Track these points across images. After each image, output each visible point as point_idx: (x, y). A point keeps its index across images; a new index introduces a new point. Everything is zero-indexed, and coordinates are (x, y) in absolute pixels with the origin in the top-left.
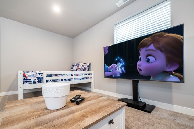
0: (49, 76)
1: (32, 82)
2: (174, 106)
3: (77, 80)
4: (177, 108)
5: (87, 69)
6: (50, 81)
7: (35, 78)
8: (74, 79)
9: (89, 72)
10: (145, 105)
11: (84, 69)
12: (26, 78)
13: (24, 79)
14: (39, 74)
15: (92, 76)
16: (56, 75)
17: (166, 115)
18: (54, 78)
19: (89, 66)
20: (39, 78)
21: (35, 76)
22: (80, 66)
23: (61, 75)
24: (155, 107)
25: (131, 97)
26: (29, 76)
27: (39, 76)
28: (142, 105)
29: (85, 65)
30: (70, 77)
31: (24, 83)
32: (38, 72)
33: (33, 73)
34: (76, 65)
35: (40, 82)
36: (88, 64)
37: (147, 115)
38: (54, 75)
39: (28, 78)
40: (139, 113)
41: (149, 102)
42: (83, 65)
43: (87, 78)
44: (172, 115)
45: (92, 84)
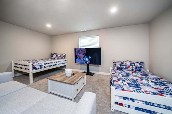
0: (45, 64)
1: (37, 69)
2: (99, 72)
3: (59, 65)
4: (100, 73)
5: (64, 58)
6: (45, 67)
7: (38, 66)
8: (58, 64)
9: (65, 60)
10: (91, 73)
11: (62, 58)
12: (34, 67)
13: (33, 67)
14: (40, 63)
15: (67, 62)
16: (49, 63)
17: (97, 75)
18: (48, 65)
19: (65, 56)
20: (40, 66)
21: (38, 65)
22: (58, 55)
23: (51, 63)
24: (94, 73)
25: (86, 71)
26: (35, 65)
27: (40, 65)
28: (90, 73)
29: (62, 55)
30: (56, 63)
31: (33, 70)
32: (39, 62)
33: (37, 63)
34: (55, 54)
35: (41, 68)
36: (64, 55)
37: (92, 76)
38: (47, 63)
39: (35, 67)
40: (89, 76)
41: (92, 72)
42: (61, 55)
43: (64, 63)
44: (98, 75)
45: (67, 66)
